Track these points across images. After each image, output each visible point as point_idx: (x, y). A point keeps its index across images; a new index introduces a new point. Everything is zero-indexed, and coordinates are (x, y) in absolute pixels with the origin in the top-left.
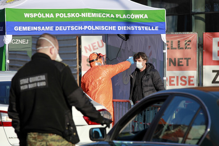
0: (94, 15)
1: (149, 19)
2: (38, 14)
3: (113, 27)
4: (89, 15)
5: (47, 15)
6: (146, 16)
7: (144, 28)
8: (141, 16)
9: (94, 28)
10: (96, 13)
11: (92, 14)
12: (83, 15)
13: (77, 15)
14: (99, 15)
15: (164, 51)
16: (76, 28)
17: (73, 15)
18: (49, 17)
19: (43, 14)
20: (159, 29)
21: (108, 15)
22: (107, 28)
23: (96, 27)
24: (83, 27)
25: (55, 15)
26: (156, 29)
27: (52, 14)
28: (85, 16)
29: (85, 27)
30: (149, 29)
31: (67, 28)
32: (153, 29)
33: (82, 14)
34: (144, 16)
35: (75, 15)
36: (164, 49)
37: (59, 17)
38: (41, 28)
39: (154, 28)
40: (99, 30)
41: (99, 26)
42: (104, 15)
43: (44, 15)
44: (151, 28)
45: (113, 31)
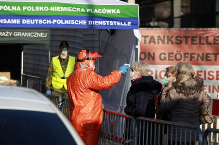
0: (64, 9)
1: (121, 14)
2: (4, 7)
3: (84, 21)
4: (58, 9)
5: (14, 8)
6: (118, 11)
7: (116, 23)
8: (113, 11)
9: (64, 22)
10: (66, 7)
11: (62, 8)
12: (53, 9)
13: (46, 9)
14: (69, 9)
15: (137, 47)
16: (45, 22)
17: (41, 8)
18: (15, 10)
19: (9, 7)
20: (131, 24)
21: (78, 9)
22: (77, 22)
23: (65, 21)
24: (52, 21)
25: (22, 8)
26: (129, 24)
27: (19, 7)
28: (54, 10)
29: (54, 20)
30: (122, 25)
31: (35, 22)
32: (125, 25)
33: (51, 7)
34: (116, 11)
35: (43, 8)
36: (137, 44)
37: (26, 10)
38: (7, 21)
39: (127, 23)
40: (69, 24)
41: (69, 20)
42: (74, 9)
43: (11, 8)
44: (123, 23)
45: (83, 25)
